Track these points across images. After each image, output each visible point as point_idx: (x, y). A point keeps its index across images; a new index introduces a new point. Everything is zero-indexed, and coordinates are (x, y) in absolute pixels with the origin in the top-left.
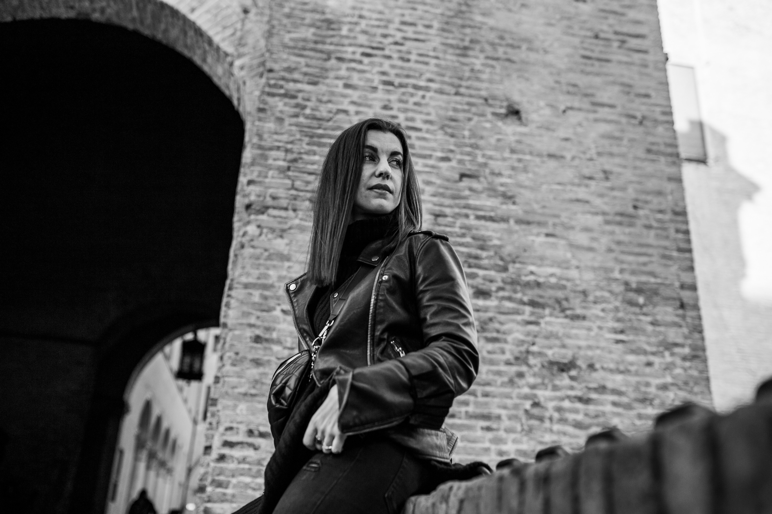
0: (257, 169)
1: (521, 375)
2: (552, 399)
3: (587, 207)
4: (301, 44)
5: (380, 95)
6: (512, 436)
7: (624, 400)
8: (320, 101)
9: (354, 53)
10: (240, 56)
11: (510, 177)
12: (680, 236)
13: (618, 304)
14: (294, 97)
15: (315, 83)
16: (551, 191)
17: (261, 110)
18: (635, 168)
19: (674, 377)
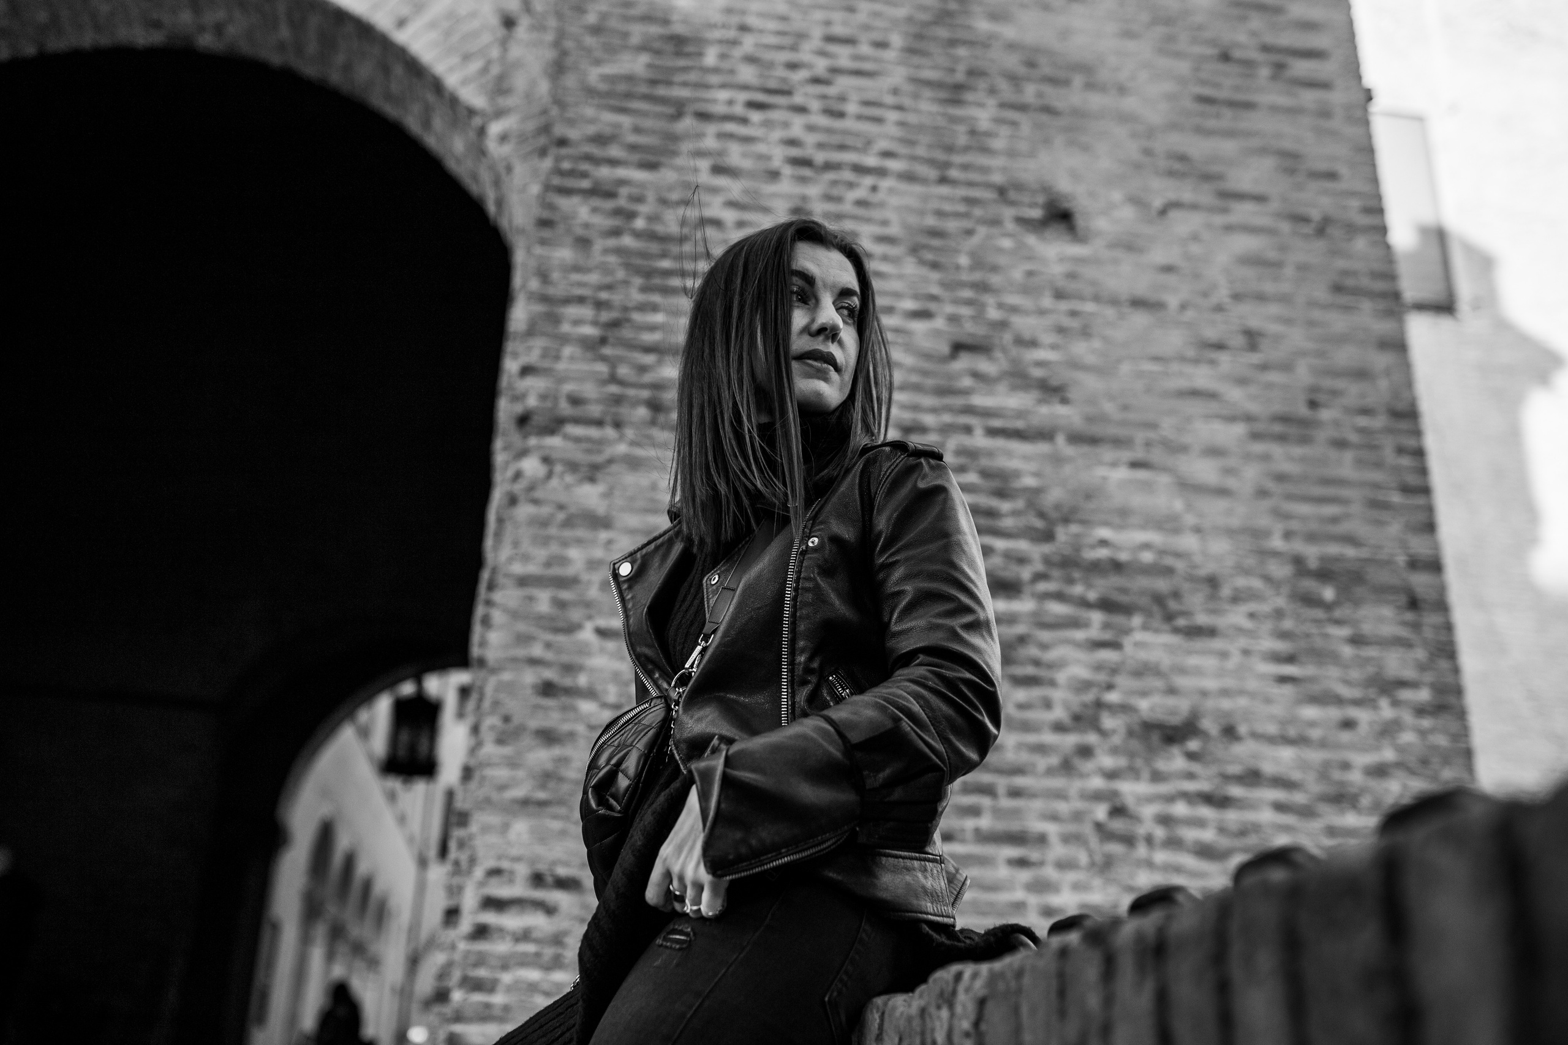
0: (539, 344)
1: (1085, 752)
2: (1150, 799)
3: (1213, 407)
4: (622, 87)
5: (786, 186)
6: (1071, 876)
7: (1299, 798)
8: (664, 202)
9: (730, 102)
10: (499, 114)
11: (1054, 347)
12: (1406, 461)
13: (1281, 602)
14: (610, 195)
15: (652, 166)
16: (1140, 375)
17: (545, 223)
18: (1311, 323)
19: (1400, 749)
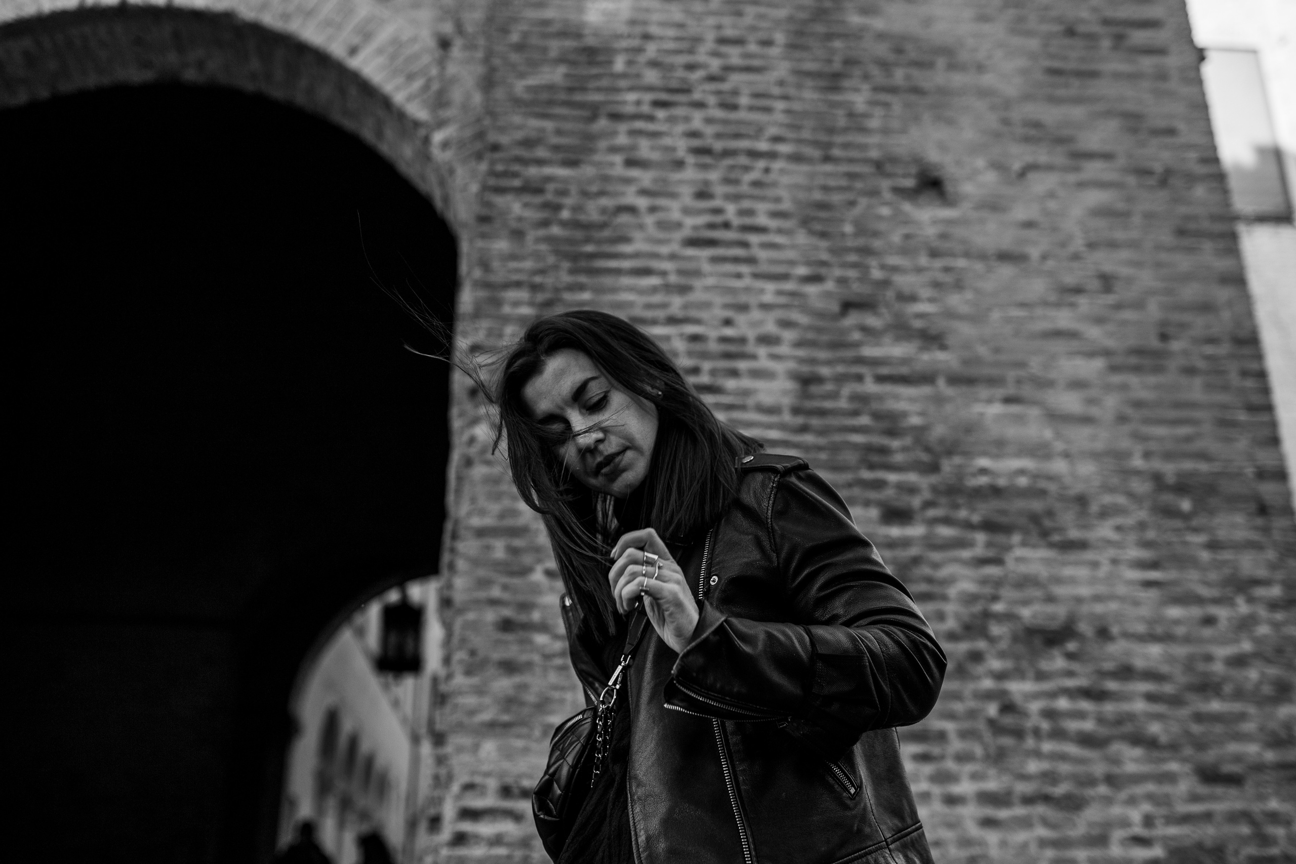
0: (485, 324)
1: (976, 657)
3: (1075, 344)
4: (544, 96)
5: (689, 174)
6: (969, 768)
7: (1168, 689)
8: (585, 194)
9: (638, 103)
10: (441, 124)
11: (931, 300)
12: (1250, 383)
13: (1143, 514)
14: (539, 191)
15: (572, 163)
16: (1008, 320)
17: (484, 219)
18: (1158, 265)
19: (1257, 641)
